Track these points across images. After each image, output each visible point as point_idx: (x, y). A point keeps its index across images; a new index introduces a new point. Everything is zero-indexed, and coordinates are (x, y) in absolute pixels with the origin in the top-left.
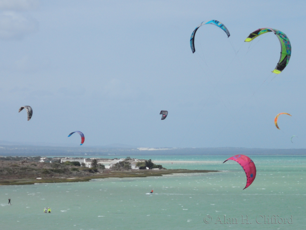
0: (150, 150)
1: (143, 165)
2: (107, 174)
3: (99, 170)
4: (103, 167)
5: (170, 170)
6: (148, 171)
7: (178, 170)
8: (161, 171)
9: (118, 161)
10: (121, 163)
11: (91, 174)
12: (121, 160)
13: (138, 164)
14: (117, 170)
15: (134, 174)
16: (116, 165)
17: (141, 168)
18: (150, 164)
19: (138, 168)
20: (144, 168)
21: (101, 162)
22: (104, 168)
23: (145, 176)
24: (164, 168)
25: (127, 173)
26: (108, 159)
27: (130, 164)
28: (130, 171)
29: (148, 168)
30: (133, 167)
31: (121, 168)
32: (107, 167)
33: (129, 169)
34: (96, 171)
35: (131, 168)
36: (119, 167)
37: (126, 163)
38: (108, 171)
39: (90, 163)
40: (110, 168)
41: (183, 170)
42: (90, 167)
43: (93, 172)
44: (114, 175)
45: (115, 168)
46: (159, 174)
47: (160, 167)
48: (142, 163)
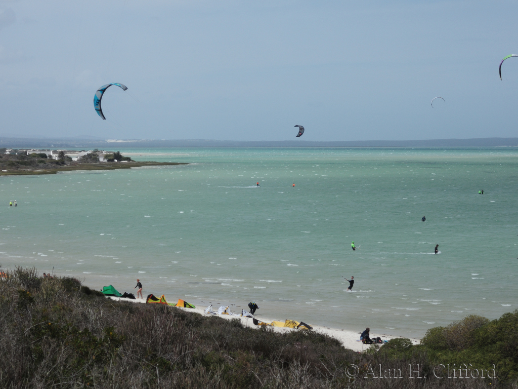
0: (118, 141)
1: (111, 158)
2: (74, 166)
3: (66, 162)
4: (70, 159)
5: (139, 162)
6: (116, 163)
7: (147, 162)
8: (130, 164)
9: (86, 153)
10: (88, 155)
11: (58, 166)
12: (89, 152)
13: (106, 157)
14: (85, 162)
15: (102, 167)
16: (84, 157)
17: (108, 161)
18: (118, 156)
19: (106, 161)
20: (113, 160)
21: (69, 155)
22: (72, 160)
23: (114, 169)
24: (133, 161)
25: (95, 165)
26: (75, 151)
27: (98, 156)
28: (98, 163)
29: (116, 161)
30: (101, 160)
31: (89, 160)
32: (75, 159)
33: (97, 161)
34: (63, 163)
35: (99, 161)
36: (87, 159)
37: (94, 155)
38: (75, 163)
39: (57, 155)
40: (78, 160)
41: (152, 162)
42: (57, 159)
43: (60, 165)
44: (81, 168)
45: (82, 160)
46: (127, 167)
47: (128, 159)
48: (110, 155)
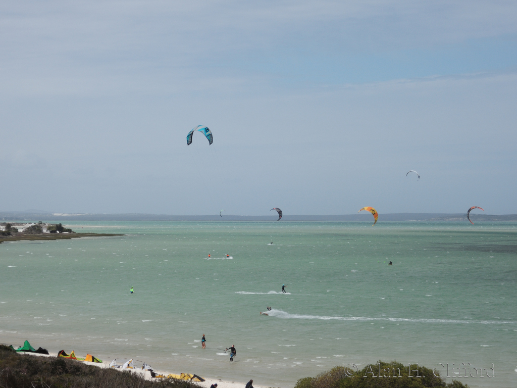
0: (64, 215)
1: (54, 229)
2: (19, 237)
3: (12, 233)
4: (16, 230)
5: (79, 233)
6: (58, 234)
7: (86, 233)
8: (71, 234)
9: (30, 225)
10: (33, 227)
11: (4, 236)
12: (33, 224)
13: (49, 228)
14: (29, 233)
15: (45, 237)
16: (29, 228)
17: (51, 232)
18: (60, 228)
19: (49, 232)
20: (55, 232)
21: (16, 227)
22: (18, 231)
23: (55, 239)
24: (73, 232)
25: (38, 236)
26: (23, 224)
27: (42, 227)
28: (41, 234)
29: (58, 232)
30: (45, 231)
31: (33, 231)
32: (20, 231)
33: (40, 232)
34: (9, 234)
35: (42, 232)
36: (31, 230)
37: (38, 227)
38: (21, 234)
39: (4, 227)
40: (23, 231)
41: (91, 233)
42: (4, 230)
43: (6, 235)
44: (25, 238)
45: (27, 231)
46: (68, 237)
47: (69, 230)
48: (52, 227)
